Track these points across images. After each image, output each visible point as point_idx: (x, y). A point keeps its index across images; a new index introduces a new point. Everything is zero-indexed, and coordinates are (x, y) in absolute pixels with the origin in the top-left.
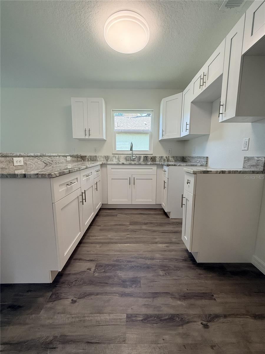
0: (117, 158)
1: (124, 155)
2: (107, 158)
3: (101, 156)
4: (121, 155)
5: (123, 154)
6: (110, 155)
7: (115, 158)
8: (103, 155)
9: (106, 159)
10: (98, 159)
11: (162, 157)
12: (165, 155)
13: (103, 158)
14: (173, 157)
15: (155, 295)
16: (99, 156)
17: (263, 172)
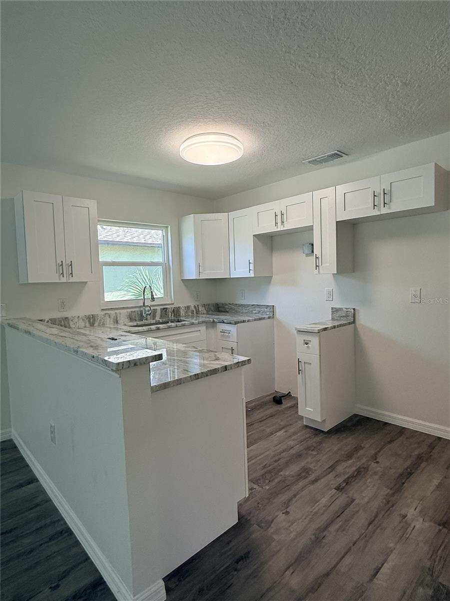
0: (112, 317)
1: (126, 311)
2: (92, 321)
3: (79, 317)
4: (122, 311)
5: (123, 308)
6: (97, 311)
7: (110, 317)
8: (82, 315)
9: (89, 321)
10: (71, 323)
11: (188, 307)
12: (192, 305)
13: (83, 320)
14: (204, 306)
15: (332, 468)
16: (74, 318)
17: (354, 322)
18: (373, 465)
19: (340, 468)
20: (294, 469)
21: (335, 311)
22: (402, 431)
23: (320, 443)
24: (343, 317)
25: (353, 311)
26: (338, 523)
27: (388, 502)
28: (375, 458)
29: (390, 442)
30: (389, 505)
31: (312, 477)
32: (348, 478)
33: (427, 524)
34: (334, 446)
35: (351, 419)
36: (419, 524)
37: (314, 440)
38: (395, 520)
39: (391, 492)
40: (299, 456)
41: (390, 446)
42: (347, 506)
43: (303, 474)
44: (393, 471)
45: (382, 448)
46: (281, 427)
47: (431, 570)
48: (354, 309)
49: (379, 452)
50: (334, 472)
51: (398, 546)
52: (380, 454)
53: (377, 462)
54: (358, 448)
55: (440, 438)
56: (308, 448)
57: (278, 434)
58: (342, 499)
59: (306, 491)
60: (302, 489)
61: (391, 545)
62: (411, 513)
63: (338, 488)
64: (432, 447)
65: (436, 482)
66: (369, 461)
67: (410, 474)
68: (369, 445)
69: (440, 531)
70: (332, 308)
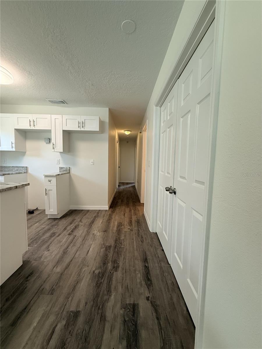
17: (69, 173)
18: (81, 223)
19: (68, 228)
20: (48, 235)
21: (61, 168)
22: (88, 211)
23: (58, 223)
24: (65, 171)
25: (69, 168)
26: (72, 245)
27: (88, 232)
28: (81, 221)
29: (85, 215)
30: (88, 233)
31: (57, 235)
32: (72, 230)
33: (100, 233)
34: (64, 222)
35: (69, 212)
36: (98, 234)
37: (55, 222)
38: (91, 235)
39: (88, 229)
40: (49, 230)
41: (85, 216)
42: (74, 238)
43: (53, 235)
44: (87, 223)
45: (83, 217)
46: (36, 222)
47: (104, 244)
48: (69, 167)
49: (82, 219)
50: (66, 230)
51: (93, 242)
52: (82, 220)
53: (82, 222)
54: (73, 220)
55: (100, 210)
56: (52, 226)
57: (35, 225)
58: (71, 237)
59: (56, 240)
60: (54, 240)
61: (91, 243)
62: (95, 232)
63: (69, 234)
64: (98, 213)
65: (101, 222)
66: (79, 223)
67: (93, 222)
68: (78, 218)
69: (104, 233)
70: (60, 167)
